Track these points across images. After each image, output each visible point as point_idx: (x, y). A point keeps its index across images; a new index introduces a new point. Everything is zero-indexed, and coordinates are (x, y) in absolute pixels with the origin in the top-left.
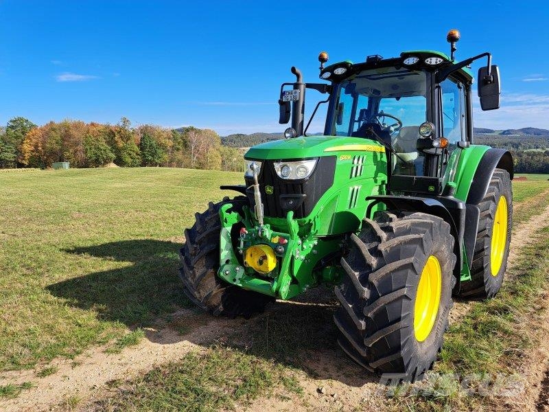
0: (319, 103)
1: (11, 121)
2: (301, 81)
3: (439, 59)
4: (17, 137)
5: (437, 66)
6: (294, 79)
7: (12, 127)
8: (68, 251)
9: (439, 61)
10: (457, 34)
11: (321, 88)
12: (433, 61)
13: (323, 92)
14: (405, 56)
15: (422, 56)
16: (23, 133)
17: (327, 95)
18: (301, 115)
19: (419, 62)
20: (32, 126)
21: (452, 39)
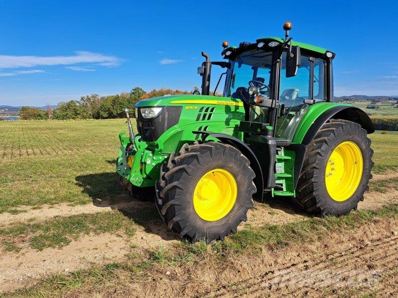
0: (222, 74)
1: (133, 90)
2: (208, 61)
3: (277, 43)
4: (135, 99)
5: (276, 47)
6: (204, 59)
7: (133, 93)
8: (109, 162)
9: (276, 44)
10: (289, 25)
11: (223, 65)
12: (273, 44)
13: (223, 67)
14: (259, 41)
15: (267, 41)
16: (139, 97)
17: (225, 69)
18: (207, 83)
19: (264, 45)
20: (144, 93)
21: (286, 28)
